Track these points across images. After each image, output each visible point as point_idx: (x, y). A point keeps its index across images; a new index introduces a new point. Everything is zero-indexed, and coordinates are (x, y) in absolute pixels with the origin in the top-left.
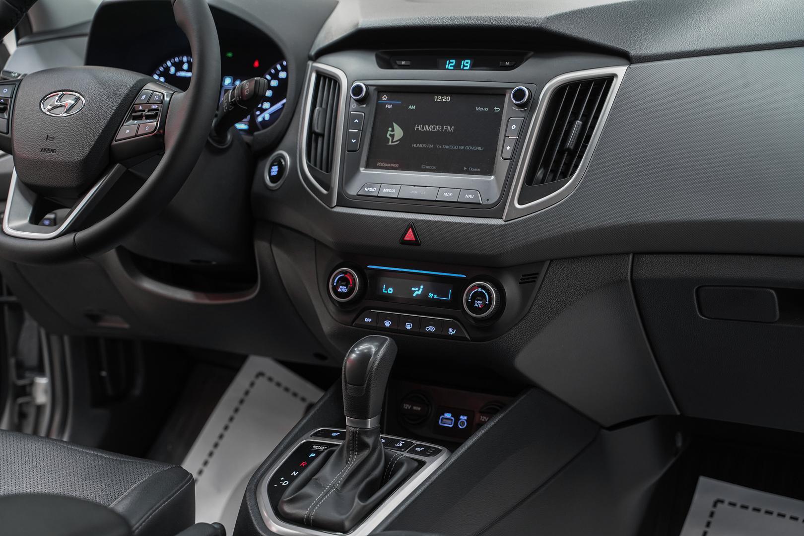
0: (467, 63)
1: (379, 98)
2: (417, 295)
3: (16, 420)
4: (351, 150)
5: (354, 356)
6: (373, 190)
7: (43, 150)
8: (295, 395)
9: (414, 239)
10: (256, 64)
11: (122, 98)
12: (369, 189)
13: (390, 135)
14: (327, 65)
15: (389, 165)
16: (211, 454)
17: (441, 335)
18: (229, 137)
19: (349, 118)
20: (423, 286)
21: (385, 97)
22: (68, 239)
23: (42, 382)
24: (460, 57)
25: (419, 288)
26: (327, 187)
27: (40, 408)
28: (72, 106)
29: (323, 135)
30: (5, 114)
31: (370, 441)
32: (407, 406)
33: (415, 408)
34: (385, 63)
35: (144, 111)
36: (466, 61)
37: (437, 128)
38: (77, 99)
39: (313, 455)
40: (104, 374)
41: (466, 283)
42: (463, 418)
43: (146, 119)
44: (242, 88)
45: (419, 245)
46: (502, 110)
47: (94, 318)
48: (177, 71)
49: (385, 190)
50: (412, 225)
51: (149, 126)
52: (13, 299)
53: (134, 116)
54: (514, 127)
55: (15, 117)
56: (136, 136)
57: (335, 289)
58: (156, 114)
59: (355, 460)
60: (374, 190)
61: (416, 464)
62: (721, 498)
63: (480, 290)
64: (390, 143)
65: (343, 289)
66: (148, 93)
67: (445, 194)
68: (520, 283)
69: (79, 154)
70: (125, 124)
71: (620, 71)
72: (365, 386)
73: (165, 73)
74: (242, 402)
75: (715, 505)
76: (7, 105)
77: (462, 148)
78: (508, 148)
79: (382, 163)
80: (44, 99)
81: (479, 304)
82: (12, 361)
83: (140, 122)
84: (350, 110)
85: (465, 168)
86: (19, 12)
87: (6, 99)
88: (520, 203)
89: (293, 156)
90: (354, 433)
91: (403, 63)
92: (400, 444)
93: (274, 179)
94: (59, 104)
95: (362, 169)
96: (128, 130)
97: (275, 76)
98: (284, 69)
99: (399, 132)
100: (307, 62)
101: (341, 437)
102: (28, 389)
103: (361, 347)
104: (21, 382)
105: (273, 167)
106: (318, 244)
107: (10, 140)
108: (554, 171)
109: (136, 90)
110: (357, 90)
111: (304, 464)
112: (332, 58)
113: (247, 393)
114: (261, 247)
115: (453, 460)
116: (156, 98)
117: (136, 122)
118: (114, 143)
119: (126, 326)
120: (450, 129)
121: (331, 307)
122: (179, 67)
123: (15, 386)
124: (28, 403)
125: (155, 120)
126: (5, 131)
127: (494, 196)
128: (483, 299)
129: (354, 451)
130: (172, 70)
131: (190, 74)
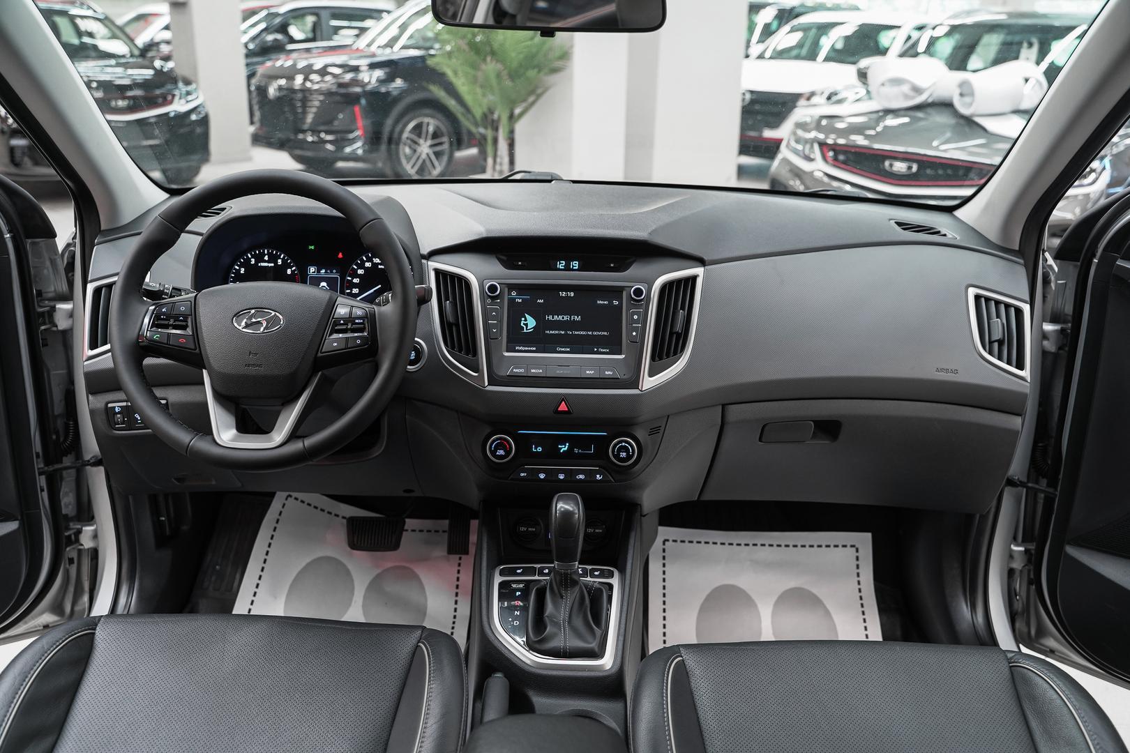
0: (575, 264)
1: (509, 294)
2: (564, 451)
4: (493, 338)
7: (247, 365)
9: (567, 409)
10: (340, 255)
11: (320, 313)
12: (516, 370)
13: (524, 324)
14: (443, 265)
15: (527, 349)
17: (590, 481)
19: (487, 312)
20: (570, 443)
21: (514, 293)
24: (567, 260)
25: (565, 446)
26: (476, 370)
29: (457, 325)
30: (188, 329)
32: (523, 529)
33: (530, 529)
34: (509, 265)
35: (347, 325)
36: (574, 262)
37: (565, 318)
38: (275, 316)
39: (519, 593)
41: (610, 439)
43: (354, 332)
45: (569, 413)
46: (621, 303)
48: (257, 262)
49: (533, 371)
50: (564, 398)
51: (361, 339)
53: (337, 330)
54: (635, 317)
56: (347, 348)
58: (364, 328)
60: (522, 370)
61: (605, 587)
62: (667, 538)
63: (623, 444)
64: (525, 331)
66: (348, 308)
67: (587, 372)
68: (649, 435)
70: (328, 338)
71: (699, 271)
73: (246, 264)
75: (664, 544)
76: (188, 321)
77: (590, 333)
78: (634, 334)
79: (520, 347)
80: (236, 316)
81: (623, 455)
83: (346, 335)
84: (487, 306)
85: (596, 349)
87: (186, 316)
88: (650, 376)
89: (428, 341)
90: (565, 574)
91: (519, 263)
93: (410, 362)
95: (505, 353)
96: (335, 342)
97: (361, 266)
98: (370, 260)
99: (531, 322)
107: (202, 355)
109: (331, 305)
110: (491, 288)
112: (449, 259)
116: (358, 313)
117: (341, 335)
118: (319, 354)
120: (577, 318)
122: (260, 258)
126: (190, 347)
127: (630, 371)
128: (626, 450)
129: (566, 588)
130: (253, 261)
131: (273, 265)
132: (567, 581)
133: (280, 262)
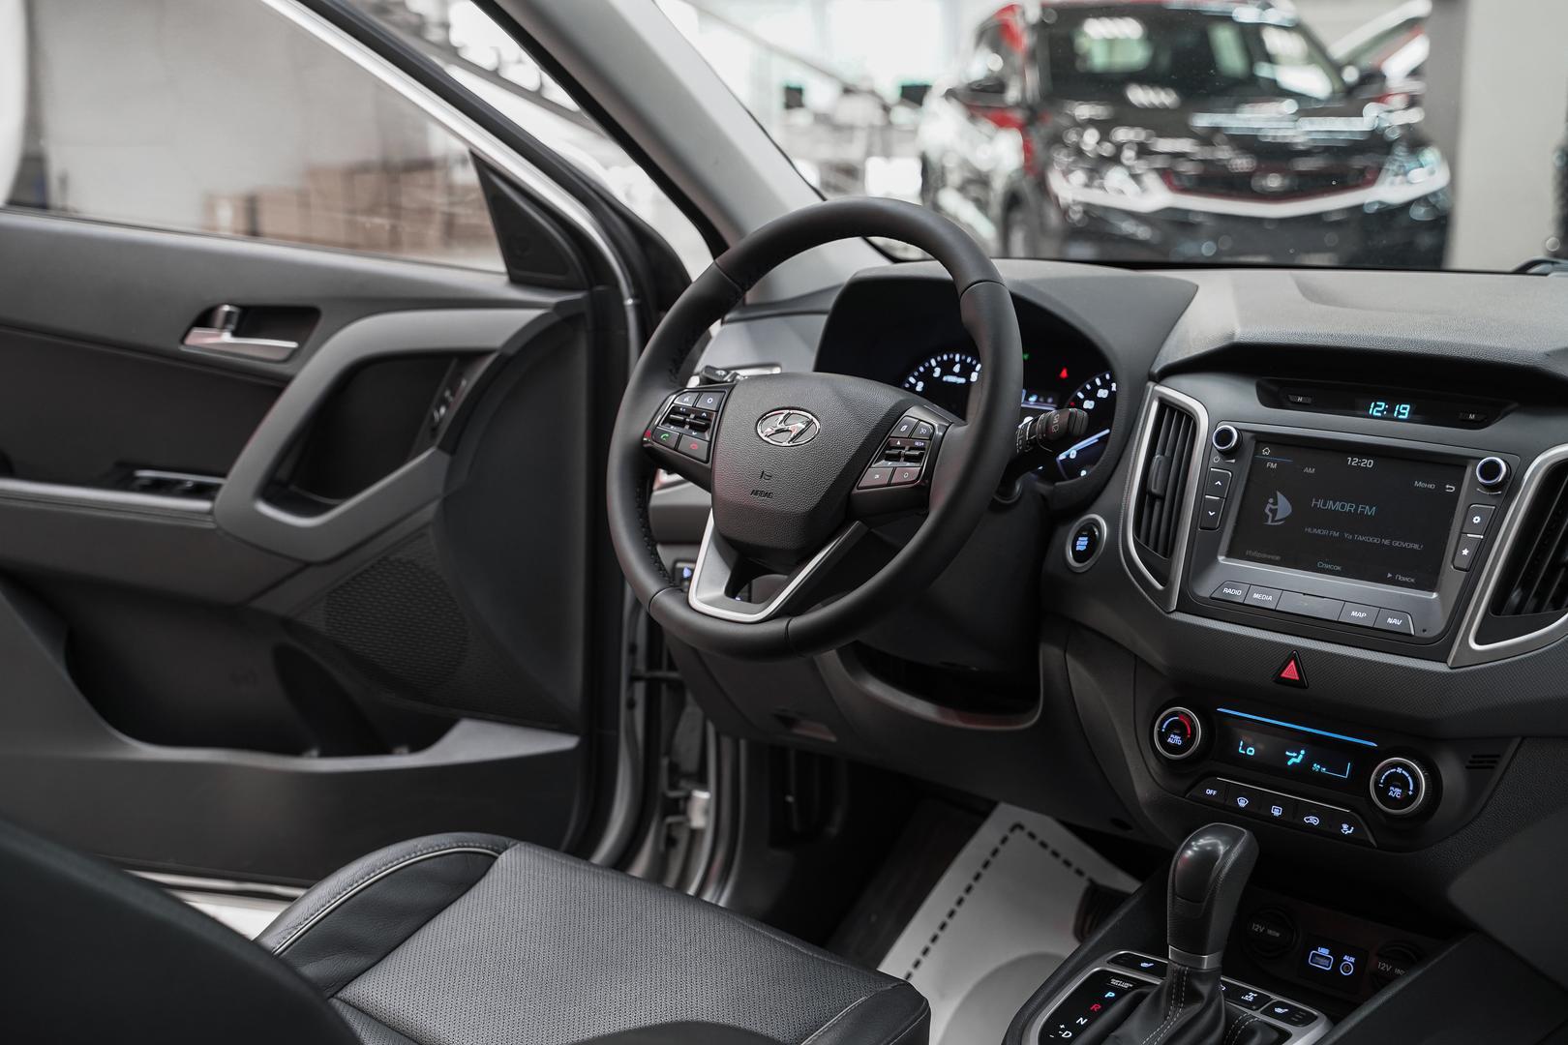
0: (1404, 410)
1: (1257, 451)
2: (1294, 763)
3: (662, 847)
4: (1205, 528)
5: (1189, 853)
6: (1236, 594)
7: (754, 492)
8: (1067, 863)
9: (1297, 678)
10: (1064, 374)
11: (872, 426)
12: (1230, 591)
13: (1271, 510)
14: (1175, 391)
15: (1265, 556)
16: (934, 939)
17: (1328, 831)
18: (1018, 488)
19: (1206, 477)
20: (1305, 750)
21: (1266, 451)
22: (778, 626)
23: (702, 796)
24: (1393, 400)
25: (1299, 753)
26: (1164, 579)
27: (695, 835)
28: (801, 433)
29: (1162, 499)
30: (706, 433)
31: (1204, 989)
32: (1257, 928)
33: (1270, 932)
34: (1269, 398)
35: (903, 448)
36: (1403, 406)
37: (1347, 508)
38: (810, 423)
39: (1110, 994)
40: (790, 799)
41: (1376, 756)
42: (1349, 960)
43: (905, 461)
44: (1048, 422)
45: (1305, 687)
46: (1458, 490)
47: (788, 722)
48: (943, 374)
49: (1256, 596)
50: (1295, 655)
51: (909, 472)
52: (674, 675)
53: (888, 455)
54: (1477, 520)
55: (721, 440)
56: (889, 485)
57: (1163, 737)
58: (922, 455)
59: (1178, 1017)
60: (1238, 593)
61: (1275, 1036)
63: (1399, 770)
64: (1269, 523)
65: (1175, 739)
66: (911, 422)
67: (1354, 614)
68: (1467, 767)
69: (806, 503)
70: (873, 466)
72: (1204, 904)
73: (927, 377)
74: (986, 865)
76: (710, 420)
77: (1387, 542)
78: (1465, 552)
79: (1253, 551)
80: (763, 418)
81: (1396, 792)
82: (665, 762)
83: (896, 464)
84: (1210, 465)
85: (1389, 575)
86: (740, 290)
87: (709, 413)
88: (1478, 641)
89: (1113, 523)
90: (1180, 974)
91: (1300, 399)
92: (1250, 998)
93: (1079, 556)
94: (782, 426)
95: (1221, 558)
96: (878, 474)
97: (1091, 395)
98: (1106, 385)
99: (1283, 507)
100: (1146, 383)
101: (1158, 970)
102: (681, 803)
103: (1202, 842)
104: (673, 794)
105: (1080, 539)
106: (1139, 663)
107: (711, 471)
108: (1541, 596)
109: (894, 416)
110: (1224, 437)
111: (1096, 1007)
112: (1185, 381)
113: (995, 852)
114: (1050, 655)
115: (1336, 1037)
116: (923, 431)
117: (890, 463)
118: (856, 491)
119: (833, 739)
120: (1370, 511)
121: (1153, 763)
122: (947, 368)
123: (664, 796)
124: (679, 824)
125: (918, 465)
126: (705, 459)
127: (1437, 625)
128: (1405, 785)
129: (1178, 1000)
130: (937, 372)
131: (962, 380)
132: (1184, 990)
133: (974, 377)
